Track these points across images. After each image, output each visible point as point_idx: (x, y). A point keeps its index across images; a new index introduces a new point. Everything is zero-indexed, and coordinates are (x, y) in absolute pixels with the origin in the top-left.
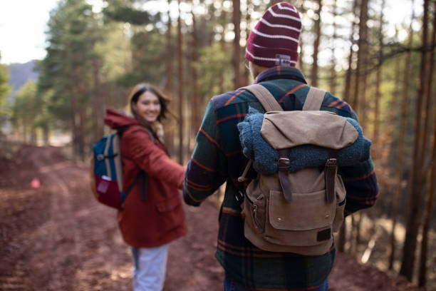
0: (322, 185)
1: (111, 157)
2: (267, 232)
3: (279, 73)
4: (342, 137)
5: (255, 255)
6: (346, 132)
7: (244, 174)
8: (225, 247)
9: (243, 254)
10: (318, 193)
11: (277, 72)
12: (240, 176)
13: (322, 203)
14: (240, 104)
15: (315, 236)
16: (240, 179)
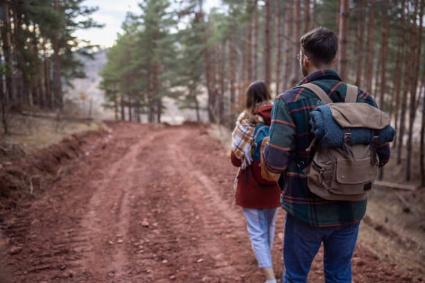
0: (369, 154)
2: (333, 186)
3: (324, 75)
4: (381, 122)
5: (317, 204)
6: (383, 119)
7: (310, 147)
8: (292, 200)
9: (308, 203)
10: (367, 158)
11: (322, 74)
12: (308, 147)
13: (369, 165)
14: (304, 100)
15: (362, 187)
16: (308, 150)
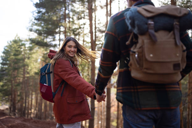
1: (49, 73)
2: (145, 66)
4: (180, 12)
5: (139, 90)
7: (130, 40)
8: (121, 90)
9: (132, 90)
